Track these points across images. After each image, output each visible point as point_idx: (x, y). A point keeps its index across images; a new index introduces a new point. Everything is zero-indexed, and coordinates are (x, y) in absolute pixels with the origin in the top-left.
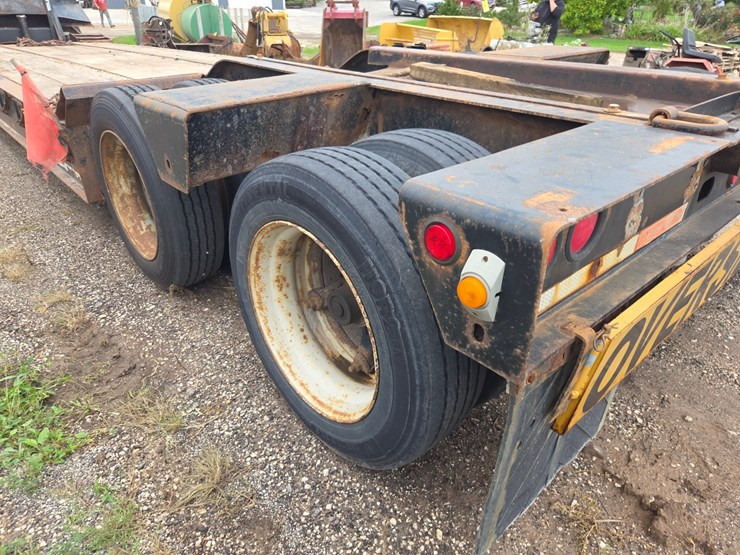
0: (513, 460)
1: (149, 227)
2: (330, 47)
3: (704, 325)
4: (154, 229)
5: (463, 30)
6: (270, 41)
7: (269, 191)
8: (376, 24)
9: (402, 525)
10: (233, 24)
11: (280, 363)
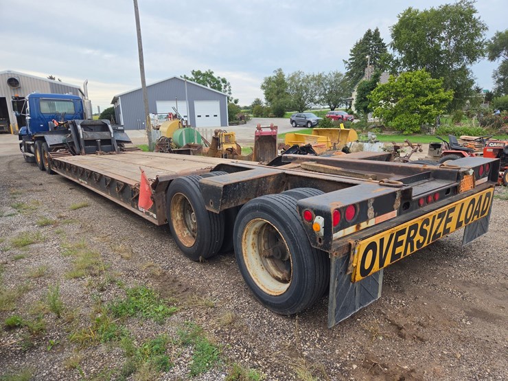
0: (336, 286)
1: (187, 234)
2: (258, 149)
3: (441, 272)
4: (189, 234)
5: (333, 135)
6: (225, 147)
7: (254, 208)
8: (283, 132)
9: (303, 333)
10: (202, 138)
11: (253, 278)
